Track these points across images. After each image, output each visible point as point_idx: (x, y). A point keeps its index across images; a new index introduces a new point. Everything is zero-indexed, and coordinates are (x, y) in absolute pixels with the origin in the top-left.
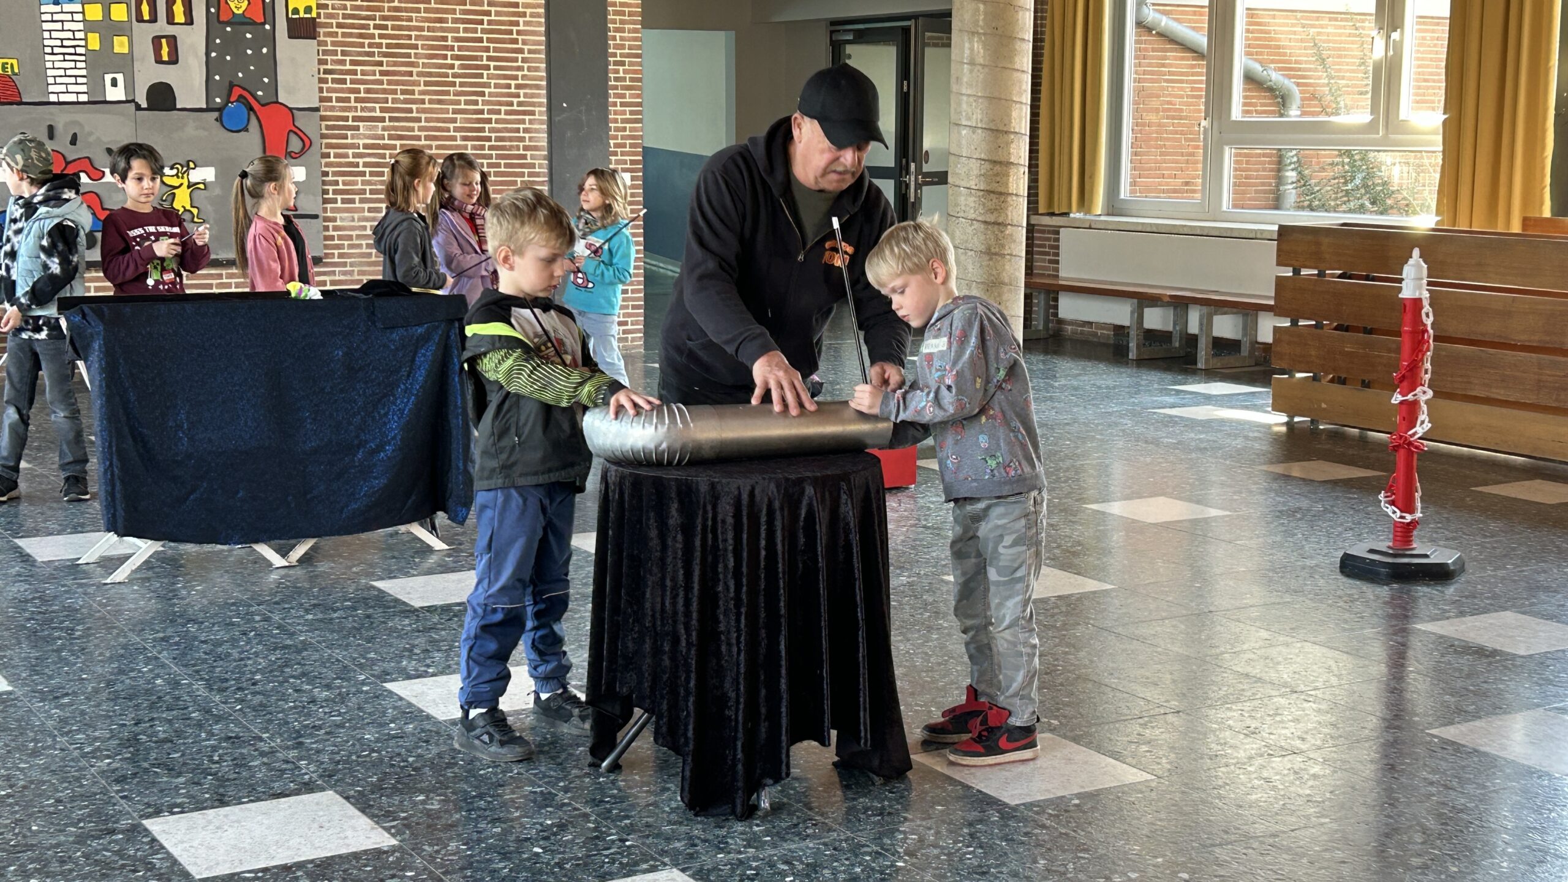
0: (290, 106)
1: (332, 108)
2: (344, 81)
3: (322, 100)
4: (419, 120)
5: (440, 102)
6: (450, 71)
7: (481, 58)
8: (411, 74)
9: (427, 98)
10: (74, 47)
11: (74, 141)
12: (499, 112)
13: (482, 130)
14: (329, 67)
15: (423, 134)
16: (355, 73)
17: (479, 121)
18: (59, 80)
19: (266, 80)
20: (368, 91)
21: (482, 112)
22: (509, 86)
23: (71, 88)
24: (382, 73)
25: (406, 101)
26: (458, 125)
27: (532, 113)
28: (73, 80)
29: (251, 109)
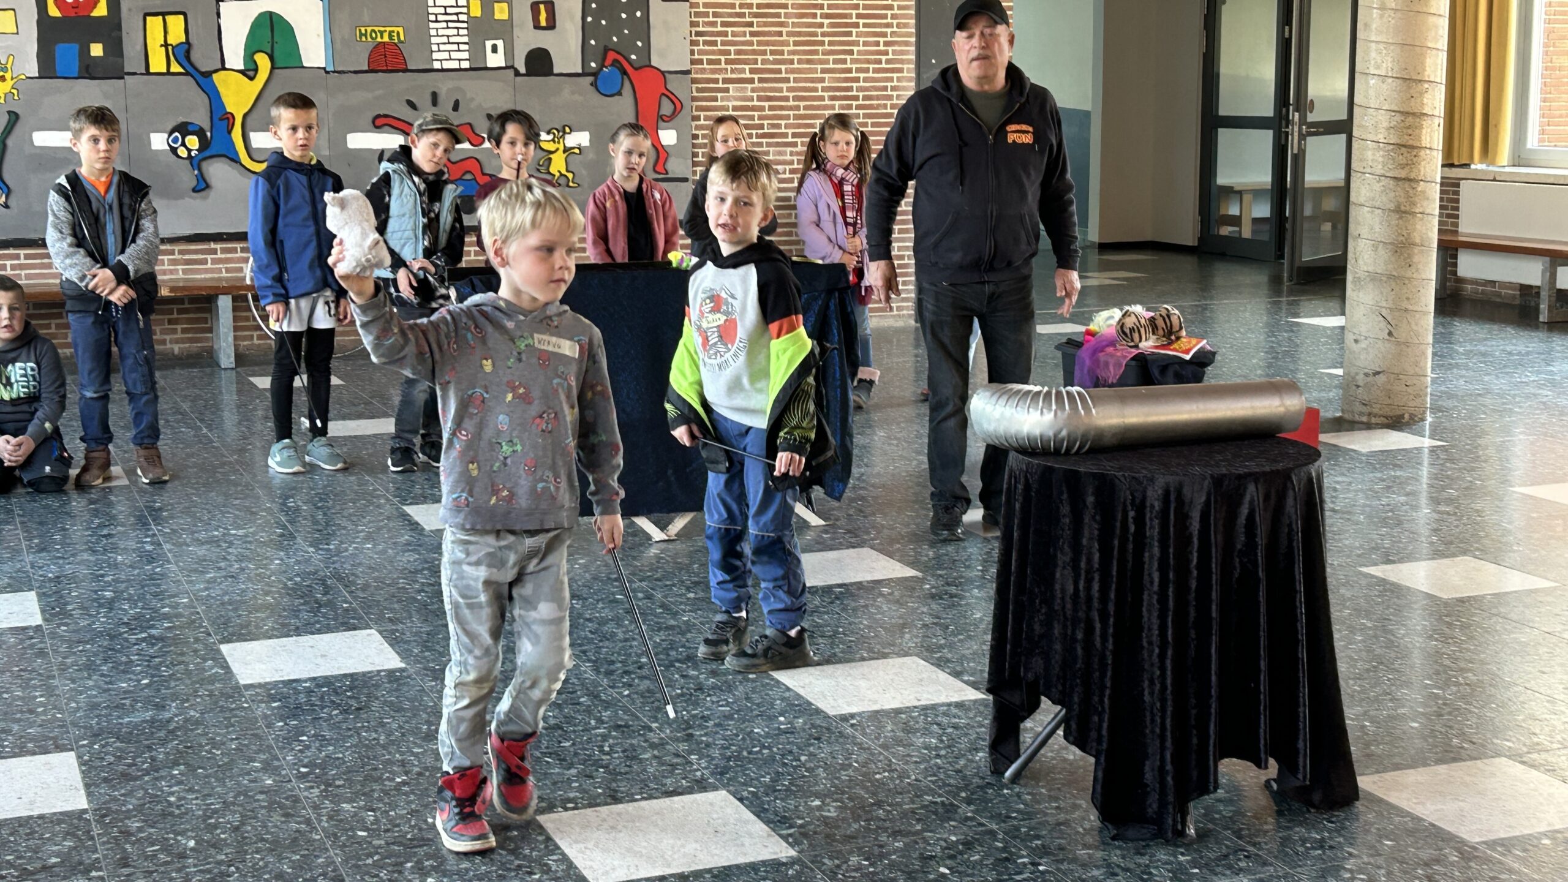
0: (663, 69)
1: (703, 71)
2: (715, 43)
3: (693, 62)
4: (787, 80)
5: (809, 62)
6: (819, 30)
7: (850, 16)
8: (780, 34)
9: (796, 57)
10: (457, 14)
11: (456, 107)
12: (867, 70)
13: (850, 89)
14: (701, 29)
15: (791, 95)
16: (725, 34)
17: (847, 80)
18: (442, 47)
19: (639, 44)
20: (738, 52)
21: (850, 71)
22: (877, 44)
23: (454, 55)
24: (752, 34)
25: (776, 62)
26: (826, 84)
27: (900, 70)
28: (455, 47)
29: (624, 73)
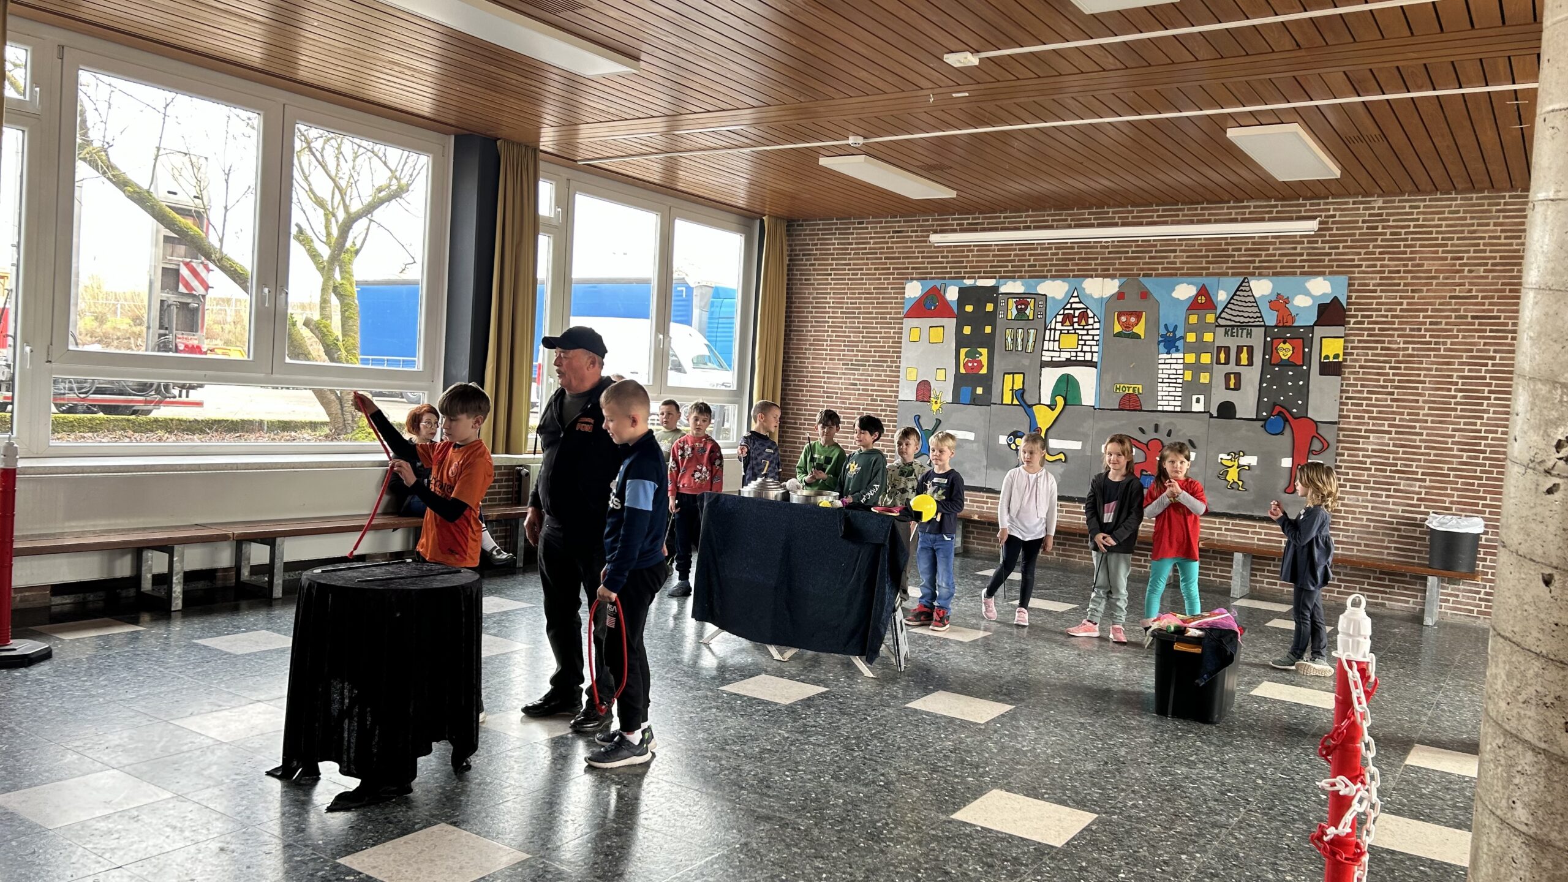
0: (1316, 419)
1: (1349, 423)
2: (1361, 405)
3: (1341, 417)
4: (1421, 434)
6: (1453, 400)
7: (1483, 391)
8: (1417, 401)
9: (1430, 419)
10: (1176, 379)
11: (1169, 434)
14: (1350, 395)
15: (1424, 445)
16: (1370, 399)
17: (1476, 438)
18: (1164, 398)
19: (1300, 402)
20: (1380, 412)
21: (1480, 431)
23: (1171, 403)
24: (1393, 400)
25: (1410, 421)
26: (1456, 439)
28: (1173, 398)
29: (1287, 420)
